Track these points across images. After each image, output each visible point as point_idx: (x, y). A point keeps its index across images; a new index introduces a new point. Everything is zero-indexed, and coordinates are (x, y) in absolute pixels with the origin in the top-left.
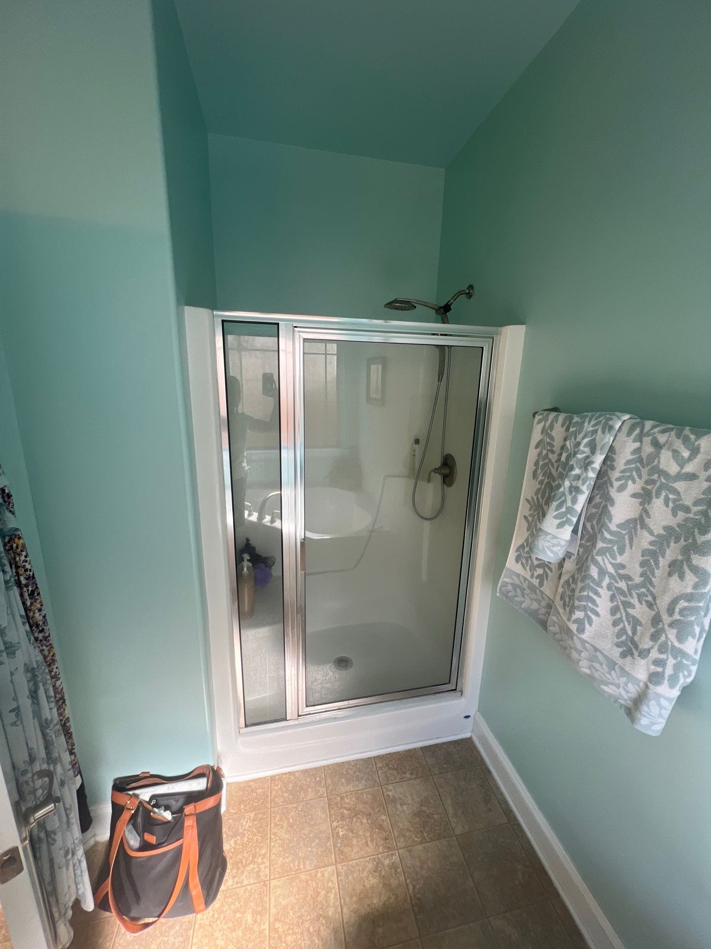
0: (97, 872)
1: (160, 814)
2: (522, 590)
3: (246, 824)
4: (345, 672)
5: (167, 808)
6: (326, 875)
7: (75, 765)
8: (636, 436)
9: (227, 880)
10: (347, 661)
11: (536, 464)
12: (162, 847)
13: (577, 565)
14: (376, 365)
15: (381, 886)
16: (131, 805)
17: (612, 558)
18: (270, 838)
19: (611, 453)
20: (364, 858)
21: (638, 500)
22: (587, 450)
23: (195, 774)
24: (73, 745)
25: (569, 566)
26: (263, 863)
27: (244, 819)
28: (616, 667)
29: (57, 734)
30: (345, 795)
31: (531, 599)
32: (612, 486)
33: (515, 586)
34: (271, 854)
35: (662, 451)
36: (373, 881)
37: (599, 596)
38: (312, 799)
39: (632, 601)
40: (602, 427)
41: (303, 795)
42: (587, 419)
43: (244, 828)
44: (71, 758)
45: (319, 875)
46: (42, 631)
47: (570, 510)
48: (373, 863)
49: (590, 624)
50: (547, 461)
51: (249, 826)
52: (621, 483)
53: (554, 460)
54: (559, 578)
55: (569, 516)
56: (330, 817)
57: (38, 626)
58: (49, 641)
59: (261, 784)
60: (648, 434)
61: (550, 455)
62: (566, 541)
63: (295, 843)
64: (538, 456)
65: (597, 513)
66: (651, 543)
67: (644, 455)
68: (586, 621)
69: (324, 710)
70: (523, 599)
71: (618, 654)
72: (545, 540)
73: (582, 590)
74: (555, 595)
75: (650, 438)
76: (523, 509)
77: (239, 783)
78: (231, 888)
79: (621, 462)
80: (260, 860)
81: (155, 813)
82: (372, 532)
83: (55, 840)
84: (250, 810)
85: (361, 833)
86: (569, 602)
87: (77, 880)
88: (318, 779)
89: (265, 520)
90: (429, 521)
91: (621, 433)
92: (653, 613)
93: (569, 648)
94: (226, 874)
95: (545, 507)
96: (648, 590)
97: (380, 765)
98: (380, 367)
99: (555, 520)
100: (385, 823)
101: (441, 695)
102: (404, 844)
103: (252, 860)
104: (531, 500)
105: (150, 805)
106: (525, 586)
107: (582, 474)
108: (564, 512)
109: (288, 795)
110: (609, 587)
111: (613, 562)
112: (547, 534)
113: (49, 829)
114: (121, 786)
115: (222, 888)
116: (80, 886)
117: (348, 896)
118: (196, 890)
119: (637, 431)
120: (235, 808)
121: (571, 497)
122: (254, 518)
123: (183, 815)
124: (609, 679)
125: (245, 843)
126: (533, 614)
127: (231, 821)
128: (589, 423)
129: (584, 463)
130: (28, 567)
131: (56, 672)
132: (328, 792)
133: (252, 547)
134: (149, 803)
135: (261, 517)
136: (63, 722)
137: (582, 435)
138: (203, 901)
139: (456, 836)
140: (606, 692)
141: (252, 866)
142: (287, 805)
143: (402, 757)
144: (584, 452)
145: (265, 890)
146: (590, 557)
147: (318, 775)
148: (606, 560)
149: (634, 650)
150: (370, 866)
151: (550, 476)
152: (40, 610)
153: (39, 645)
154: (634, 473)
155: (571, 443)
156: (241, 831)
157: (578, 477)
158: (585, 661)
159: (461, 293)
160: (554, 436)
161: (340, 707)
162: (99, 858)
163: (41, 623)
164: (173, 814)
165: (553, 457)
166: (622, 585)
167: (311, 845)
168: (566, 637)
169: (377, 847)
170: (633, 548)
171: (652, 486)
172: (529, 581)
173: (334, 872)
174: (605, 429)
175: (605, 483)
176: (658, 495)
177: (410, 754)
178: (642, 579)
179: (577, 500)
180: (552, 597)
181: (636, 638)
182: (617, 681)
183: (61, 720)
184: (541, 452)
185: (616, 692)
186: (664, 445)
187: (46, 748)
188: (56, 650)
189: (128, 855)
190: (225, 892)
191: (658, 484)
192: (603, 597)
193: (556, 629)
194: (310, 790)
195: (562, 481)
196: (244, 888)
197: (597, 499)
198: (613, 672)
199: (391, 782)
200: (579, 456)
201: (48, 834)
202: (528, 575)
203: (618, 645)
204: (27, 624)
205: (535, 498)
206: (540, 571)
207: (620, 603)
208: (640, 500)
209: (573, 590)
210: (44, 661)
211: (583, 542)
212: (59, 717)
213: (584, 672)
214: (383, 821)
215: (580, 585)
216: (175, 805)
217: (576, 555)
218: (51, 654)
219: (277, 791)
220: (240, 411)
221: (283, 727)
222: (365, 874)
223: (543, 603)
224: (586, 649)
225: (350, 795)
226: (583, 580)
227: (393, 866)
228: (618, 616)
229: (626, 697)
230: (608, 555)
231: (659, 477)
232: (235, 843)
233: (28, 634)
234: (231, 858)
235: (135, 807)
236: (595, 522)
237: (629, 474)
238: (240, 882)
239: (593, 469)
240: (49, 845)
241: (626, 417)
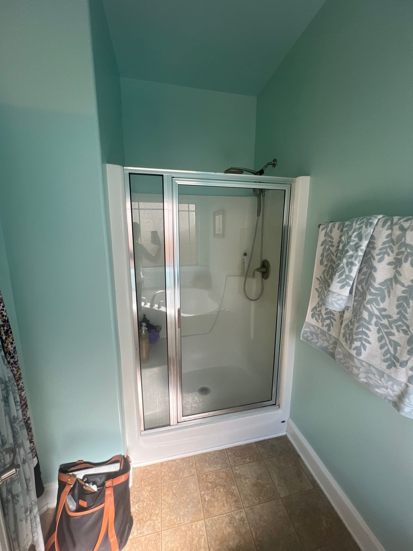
0: (48, 529)
1: (90, 488)
2: (317, 335)
3: (145, 494)
4: (205, 396)
5: (94, 483)
6: (198, 526)
7: (33, 450)
8: (388, 226)
9: (133, 532)
10: (207, 391)
11: (322, 255)
12: (92, 509)
13: (353, 314)
14: (218, 216)
15: (234, 533)
16: (71, 482)
17: (377, 305)
18: (161, 503)
19: (372, 240)
20: (222, 515)
21: (392, 266)
22: (356, 239)
23: (112, 460)
24: (32, 436)
25: (348, 315)
26: (157, 519)
27: (144, 490)
28: (385, 375)
29: (21, 428)
30: (208, 473)
31: (322, 340)
32: (374, 259)
33: (312, 333)
34: (162, 513)
35: (407, 232)
36: (229, 530)
37: (370, 330)
38: (188, 477)
39: (392, 331)
40: (365, 224)
41: (182, 475)
42: (355, 222)
43: (144, 496)
44: (30, 445)
45: (194, 527)
46: (13, 357)
47: (348, 277)
48: (229, 518)
49: (365, 350)
50: (329, 252)
51: (148, 496)
52: (380, 257)
53: (333, 251)
54: (341, 324)
55: (347, 280)
56: (199, 488)
57: (10, 354)
58: (17, 364)
59: (154, 468)
60: (396, 224)
61: (331, 248)
62: (346, 297)
63: (177, 505)
64: (323, 250)
65: (365, 278)
66: (403, 292)
67: (394, 237)
68: (362, 348)
69: (194, 419)
70: (318, 341)
71: (385, 367)
72: (333, 297)
73: (358, 328)
74: (339, 335)
75: (398, 226)
76: (315, 284)
77: (140, 468)
78: (136, 537)
79: (379, 244)
80: (155, 518)
81: (86, 486)
82: (219, 312)
83: (18, 501)
84: (148, 485)
85: (219, 498)
86: (349, 337)
87: (33, 530)
88: (191, 464)
89: (155, 307)
90: (254, 302)
91: (378, 226)
92: (408, 337)
93: (350, 366)
94: (133, 528)
95: (330, 281)
96: (403, 322)
97: (230, 454)
98: (221, 216)
99: (338, 284)
100: (235, 491)
101: (266, 408)
102: (248, 504)
103: (149, 518)
104: (319, 278)
105: (83, 481)
106: (318, 332)
107: (354, 254)
108: (344, 278)
109: (172, 474)
110: (376, 324)
111: (378, 307)
112: (334, 293)
113: (14, 492)
114: (65, 469)
115: (130, 537)
116: (35, 535)
117: (213, 540)
118: (113, 539)
119: (389, 223)
120: (138, 484)
121: (348, 268)
122: (148, 306)
123: (105, 487)
124: (380, 384)
125: (145, 507)
126: (325, 349)
127: (135, 492)
128: (356, 224)
129: (355, 247)
130: (4, 314)
131: (22, 386)
132: (198, 472)
133: (147, 320)
134: (82, 480)
135: (152, 306)
136: (26, 420)
137: (352, 231)
138: (118, 546)
139: (281, 498)
140: (379, 393)
141: (149, 522)
142: (171, 481)
143: (244, 448)
144: (354, 241)
145: (158, 538)
146: (362, 307)
147: (191, 461)
148: (373, 306)
149: (396, 363)
150: (227, 520)
151: (332, 261)
152: (12, 343)
153: (10, 366)
154: (388, 250)
155: (345, 237)
156: (142, 499)
157: (352, 256)
158: (363, 374)
159: (269, 164)
160: (333, 236)
161: (204, 417)
162: (50, 519)
163: (12, 352)
164: (98, 487)
165: (333, 249)
166: (385, 322)
167: (188, 507)
168: (349, 360)
169: (230, 507)
170: (391, 297)
171: (402, 255)
172: (321, 329)
173: (203, 524)
174: (367, 225)
175: (370, 258)
176: (406, 260)
177: (248, 447)
178: (398, 316)
179: (352, 270)
180: (337, 337)
181: (397, 355)
182: (385, 385)
183: (25, 419)
184: (325, 247)
185: (385, 392)
186: (408, 229)
187: (14, 437)
188: (22, 371)
189: (68, 515)
190: (132, 540)
191: (405, 254)
192: (372, 330)
193: (341, 356)
194: (186, 471)
195: (340, 261)
196: (145, 537)
197: (365, 270)
198: (383, 379)
199: (237, 464)
200: (351, 244)
201: (13, 497)
202: (320, 325)
203: (385, 361)
204: (3, 351)
205: (322, 276)
206: (328, 322)
207: (384, 334)
208: (393, 266)
209: (352, 330)
210: (13, 377)
211: (356, 298)
212: (23, 416)
213: (362, 381)
214: (234, 490)
215: (356, 325)
216: (100, 481)
217: (352, 308)
218: (19, 373)
219: (165, 472)
220: (139, 243)
221: (168, 430)
222: (224, 525)
223: (331, 342)
224: (363, 366)
225: (212, 473)
226: (358, 321)
227: (242, 520)
228: (383, 342)
229: (393, 395)
230: (374, 303)
231: (406, 249)
232: (139, 507)
233: (3, 358)
234: (136, 517)
235: (73, 483)
236: (364, 284)
237: (385, 250)
238: (142, 533)
239: (361, 250)
240: (14, 504)
241: (380, 216)
